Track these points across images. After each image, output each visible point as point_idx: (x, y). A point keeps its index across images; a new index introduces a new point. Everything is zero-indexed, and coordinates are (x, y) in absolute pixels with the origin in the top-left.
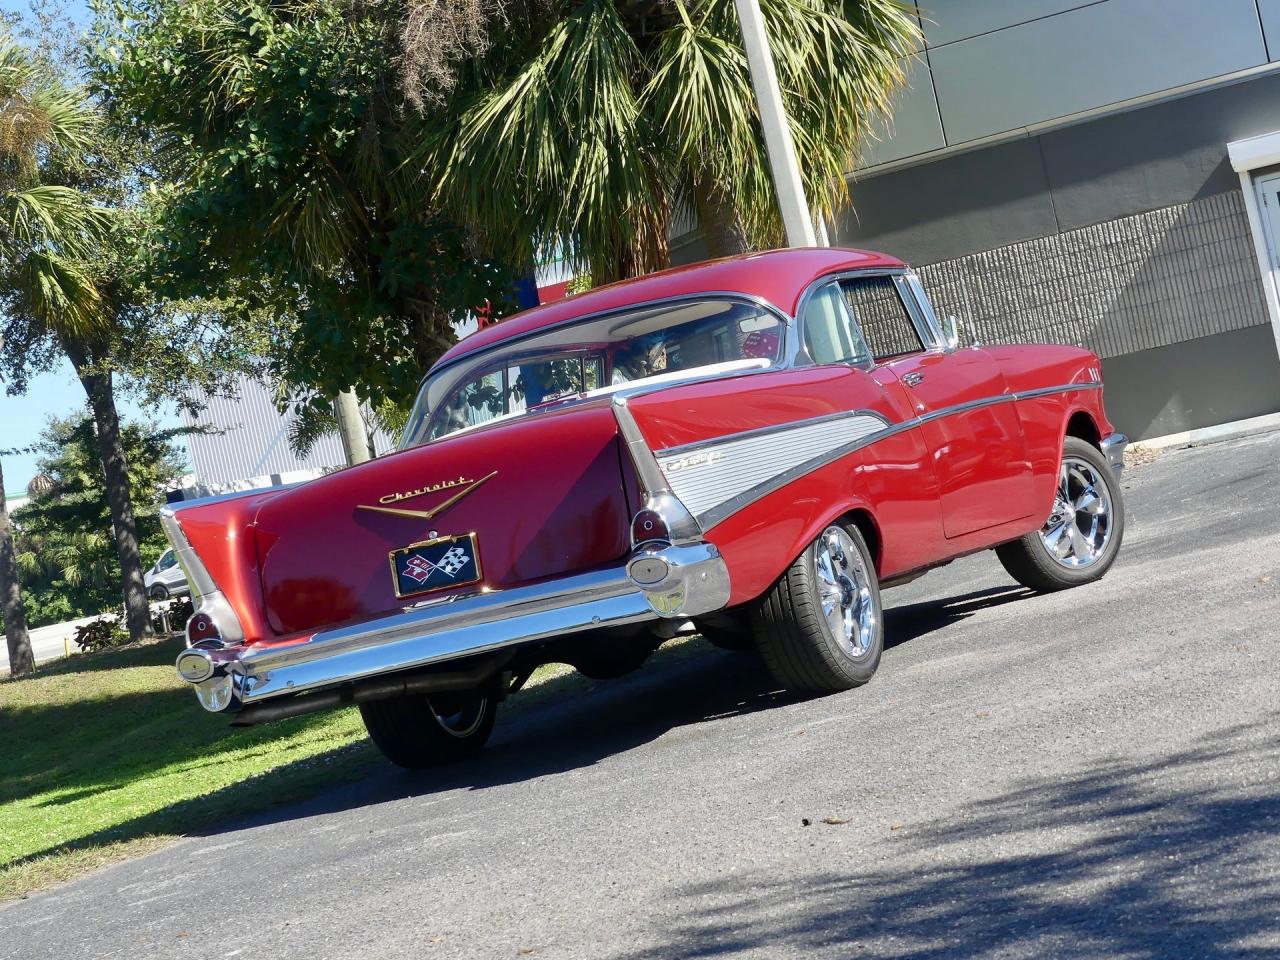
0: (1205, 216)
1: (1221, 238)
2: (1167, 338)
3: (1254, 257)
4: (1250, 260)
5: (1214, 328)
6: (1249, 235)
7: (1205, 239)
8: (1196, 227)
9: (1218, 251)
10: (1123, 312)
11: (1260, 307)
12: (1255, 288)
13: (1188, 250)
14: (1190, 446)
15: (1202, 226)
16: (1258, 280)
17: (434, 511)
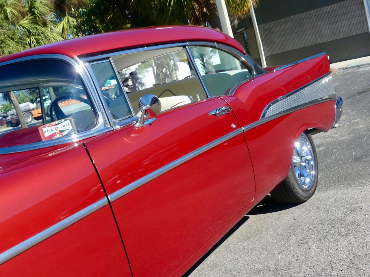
0: (352, 3)
1: (356, 9)
2: (341, 36)
3: (365, 14)
4: (364, 15)
5: (354, 34)
6: (364, 8)
7: (352, 10)
8: (350, 7)
9: (356, 13)
10: (330, 30)
11: (366, 27)
12: (365, 23)
13: (347, 13)
14: (346, 69)
15: (351, 7)
16: (366, 20)
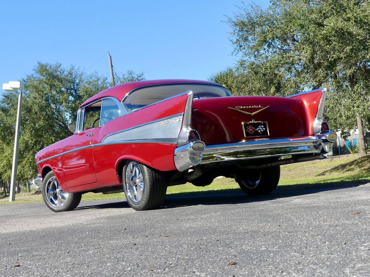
17: (253, 113)
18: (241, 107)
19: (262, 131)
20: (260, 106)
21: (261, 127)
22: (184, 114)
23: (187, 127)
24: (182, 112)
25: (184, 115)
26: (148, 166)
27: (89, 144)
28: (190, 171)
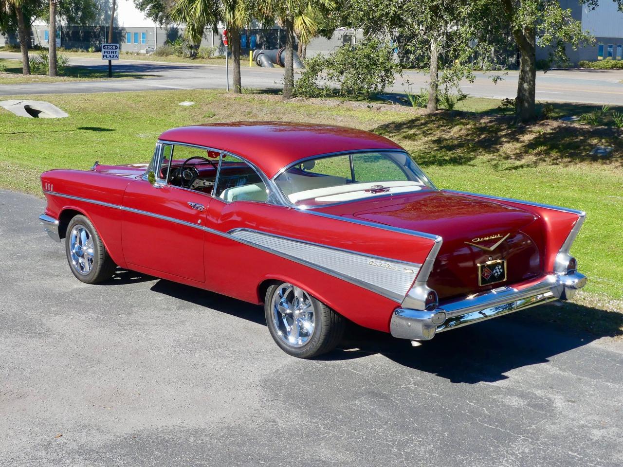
17: (492, 248)
18: (479, 240)
19: (499, 273)
20: (499, 235)
21: (498, 268)
22: (422, 266)
23: (422, 285)
24: (420, 263)
25: (421, 268)
26: (327, 306)
27: (196, 223)
28: (415, 344)
